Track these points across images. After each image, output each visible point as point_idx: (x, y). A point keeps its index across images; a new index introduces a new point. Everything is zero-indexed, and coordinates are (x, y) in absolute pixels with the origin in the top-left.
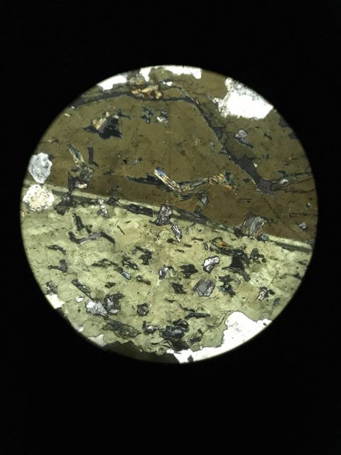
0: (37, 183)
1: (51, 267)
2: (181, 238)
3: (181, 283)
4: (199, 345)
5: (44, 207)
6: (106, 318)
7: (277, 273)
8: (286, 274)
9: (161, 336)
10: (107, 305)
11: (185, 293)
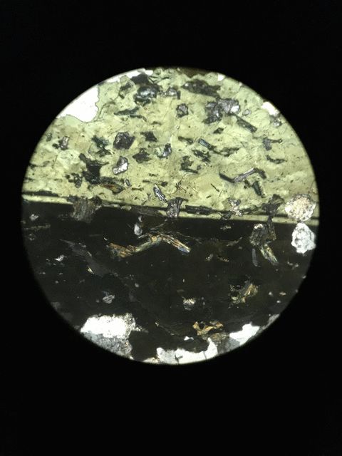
0: (304, 222)
1: (279, 141)
2: (154, 189)
3: (148, 143)
4: (121, 83)
5: (294, 200)
6: (218, 98)
7: (53, 166)
8: (44, 166)
9: (161, 86)
10: (219, 110)
11: (142, 133)
